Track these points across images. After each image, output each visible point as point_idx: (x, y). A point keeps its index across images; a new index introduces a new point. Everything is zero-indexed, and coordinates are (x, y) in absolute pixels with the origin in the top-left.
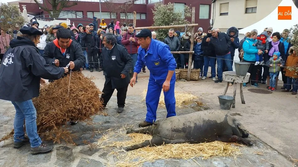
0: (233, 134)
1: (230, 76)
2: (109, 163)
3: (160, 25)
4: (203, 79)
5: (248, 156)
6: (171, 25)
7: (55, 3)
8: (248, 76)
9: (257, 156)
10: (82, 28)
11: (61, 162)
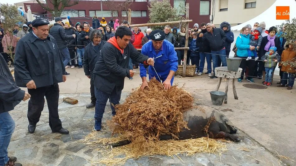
0: (221, 130)
1: (222, 72)
2: (93, 159)
3: (155, 22)
4: (199, 75)
5: (233, 152)
6: (166, 22)
7: (57, 3)
8: (239, 71)
9: (243, 152)
10: (79, 26)
11: (46, 159)
